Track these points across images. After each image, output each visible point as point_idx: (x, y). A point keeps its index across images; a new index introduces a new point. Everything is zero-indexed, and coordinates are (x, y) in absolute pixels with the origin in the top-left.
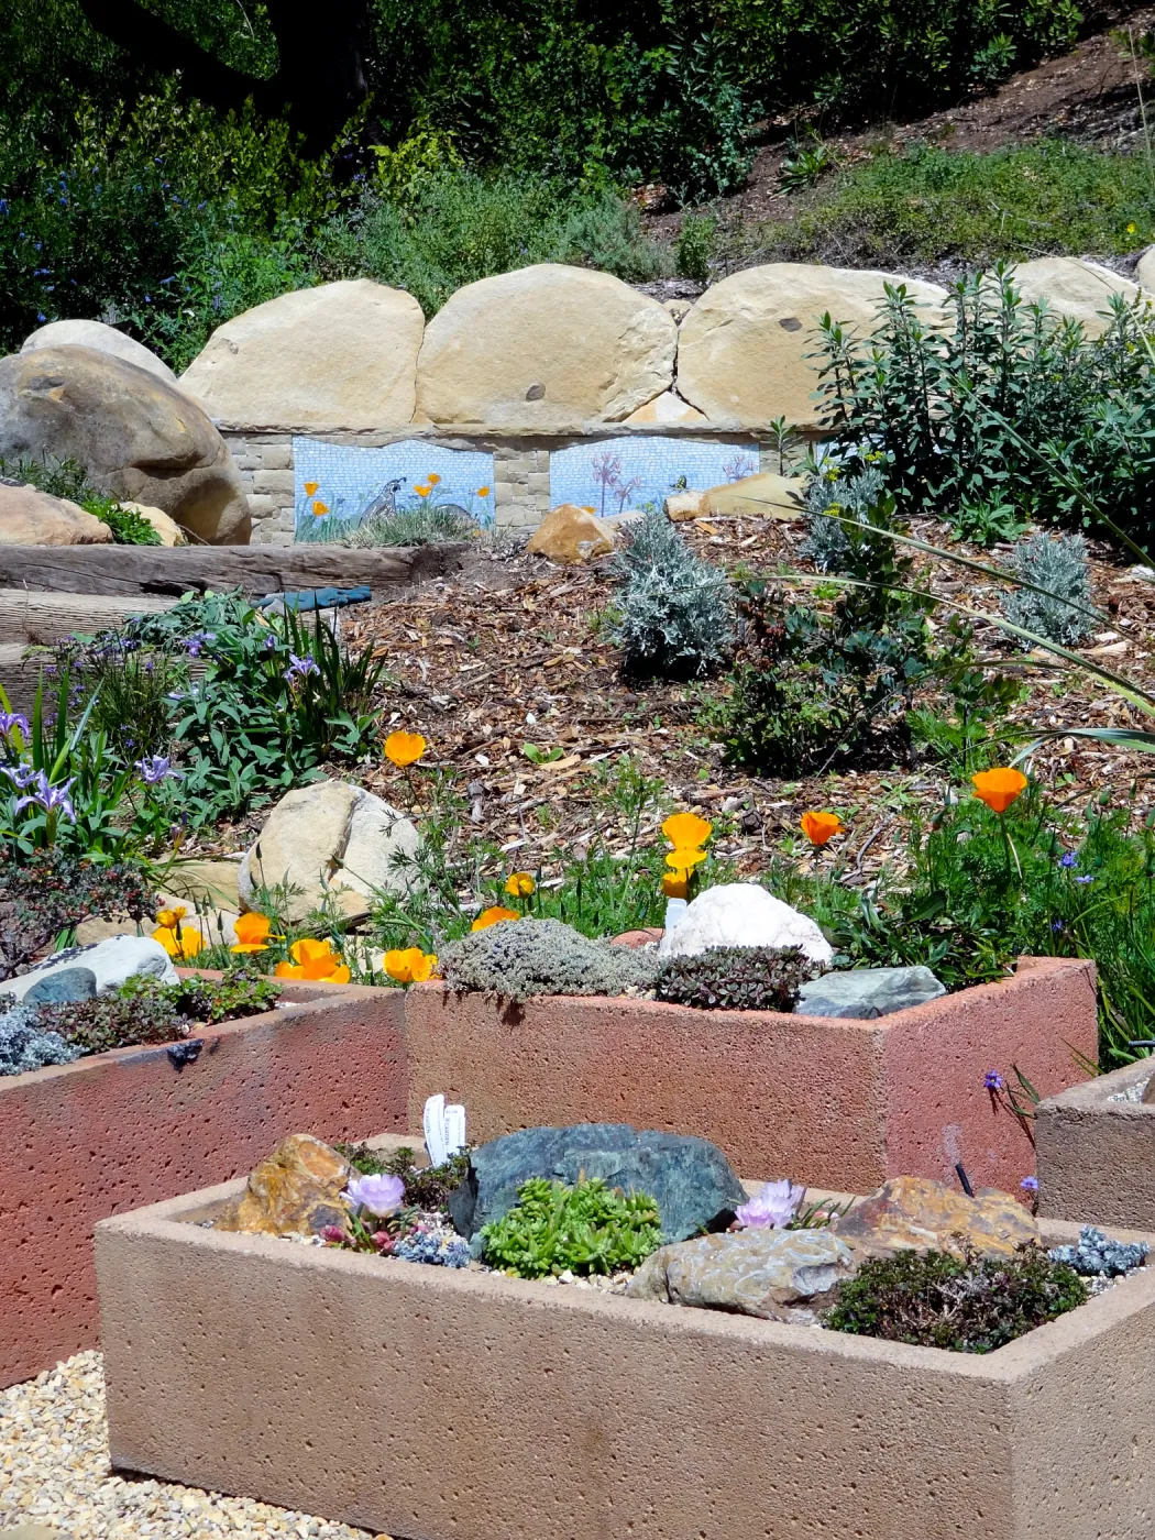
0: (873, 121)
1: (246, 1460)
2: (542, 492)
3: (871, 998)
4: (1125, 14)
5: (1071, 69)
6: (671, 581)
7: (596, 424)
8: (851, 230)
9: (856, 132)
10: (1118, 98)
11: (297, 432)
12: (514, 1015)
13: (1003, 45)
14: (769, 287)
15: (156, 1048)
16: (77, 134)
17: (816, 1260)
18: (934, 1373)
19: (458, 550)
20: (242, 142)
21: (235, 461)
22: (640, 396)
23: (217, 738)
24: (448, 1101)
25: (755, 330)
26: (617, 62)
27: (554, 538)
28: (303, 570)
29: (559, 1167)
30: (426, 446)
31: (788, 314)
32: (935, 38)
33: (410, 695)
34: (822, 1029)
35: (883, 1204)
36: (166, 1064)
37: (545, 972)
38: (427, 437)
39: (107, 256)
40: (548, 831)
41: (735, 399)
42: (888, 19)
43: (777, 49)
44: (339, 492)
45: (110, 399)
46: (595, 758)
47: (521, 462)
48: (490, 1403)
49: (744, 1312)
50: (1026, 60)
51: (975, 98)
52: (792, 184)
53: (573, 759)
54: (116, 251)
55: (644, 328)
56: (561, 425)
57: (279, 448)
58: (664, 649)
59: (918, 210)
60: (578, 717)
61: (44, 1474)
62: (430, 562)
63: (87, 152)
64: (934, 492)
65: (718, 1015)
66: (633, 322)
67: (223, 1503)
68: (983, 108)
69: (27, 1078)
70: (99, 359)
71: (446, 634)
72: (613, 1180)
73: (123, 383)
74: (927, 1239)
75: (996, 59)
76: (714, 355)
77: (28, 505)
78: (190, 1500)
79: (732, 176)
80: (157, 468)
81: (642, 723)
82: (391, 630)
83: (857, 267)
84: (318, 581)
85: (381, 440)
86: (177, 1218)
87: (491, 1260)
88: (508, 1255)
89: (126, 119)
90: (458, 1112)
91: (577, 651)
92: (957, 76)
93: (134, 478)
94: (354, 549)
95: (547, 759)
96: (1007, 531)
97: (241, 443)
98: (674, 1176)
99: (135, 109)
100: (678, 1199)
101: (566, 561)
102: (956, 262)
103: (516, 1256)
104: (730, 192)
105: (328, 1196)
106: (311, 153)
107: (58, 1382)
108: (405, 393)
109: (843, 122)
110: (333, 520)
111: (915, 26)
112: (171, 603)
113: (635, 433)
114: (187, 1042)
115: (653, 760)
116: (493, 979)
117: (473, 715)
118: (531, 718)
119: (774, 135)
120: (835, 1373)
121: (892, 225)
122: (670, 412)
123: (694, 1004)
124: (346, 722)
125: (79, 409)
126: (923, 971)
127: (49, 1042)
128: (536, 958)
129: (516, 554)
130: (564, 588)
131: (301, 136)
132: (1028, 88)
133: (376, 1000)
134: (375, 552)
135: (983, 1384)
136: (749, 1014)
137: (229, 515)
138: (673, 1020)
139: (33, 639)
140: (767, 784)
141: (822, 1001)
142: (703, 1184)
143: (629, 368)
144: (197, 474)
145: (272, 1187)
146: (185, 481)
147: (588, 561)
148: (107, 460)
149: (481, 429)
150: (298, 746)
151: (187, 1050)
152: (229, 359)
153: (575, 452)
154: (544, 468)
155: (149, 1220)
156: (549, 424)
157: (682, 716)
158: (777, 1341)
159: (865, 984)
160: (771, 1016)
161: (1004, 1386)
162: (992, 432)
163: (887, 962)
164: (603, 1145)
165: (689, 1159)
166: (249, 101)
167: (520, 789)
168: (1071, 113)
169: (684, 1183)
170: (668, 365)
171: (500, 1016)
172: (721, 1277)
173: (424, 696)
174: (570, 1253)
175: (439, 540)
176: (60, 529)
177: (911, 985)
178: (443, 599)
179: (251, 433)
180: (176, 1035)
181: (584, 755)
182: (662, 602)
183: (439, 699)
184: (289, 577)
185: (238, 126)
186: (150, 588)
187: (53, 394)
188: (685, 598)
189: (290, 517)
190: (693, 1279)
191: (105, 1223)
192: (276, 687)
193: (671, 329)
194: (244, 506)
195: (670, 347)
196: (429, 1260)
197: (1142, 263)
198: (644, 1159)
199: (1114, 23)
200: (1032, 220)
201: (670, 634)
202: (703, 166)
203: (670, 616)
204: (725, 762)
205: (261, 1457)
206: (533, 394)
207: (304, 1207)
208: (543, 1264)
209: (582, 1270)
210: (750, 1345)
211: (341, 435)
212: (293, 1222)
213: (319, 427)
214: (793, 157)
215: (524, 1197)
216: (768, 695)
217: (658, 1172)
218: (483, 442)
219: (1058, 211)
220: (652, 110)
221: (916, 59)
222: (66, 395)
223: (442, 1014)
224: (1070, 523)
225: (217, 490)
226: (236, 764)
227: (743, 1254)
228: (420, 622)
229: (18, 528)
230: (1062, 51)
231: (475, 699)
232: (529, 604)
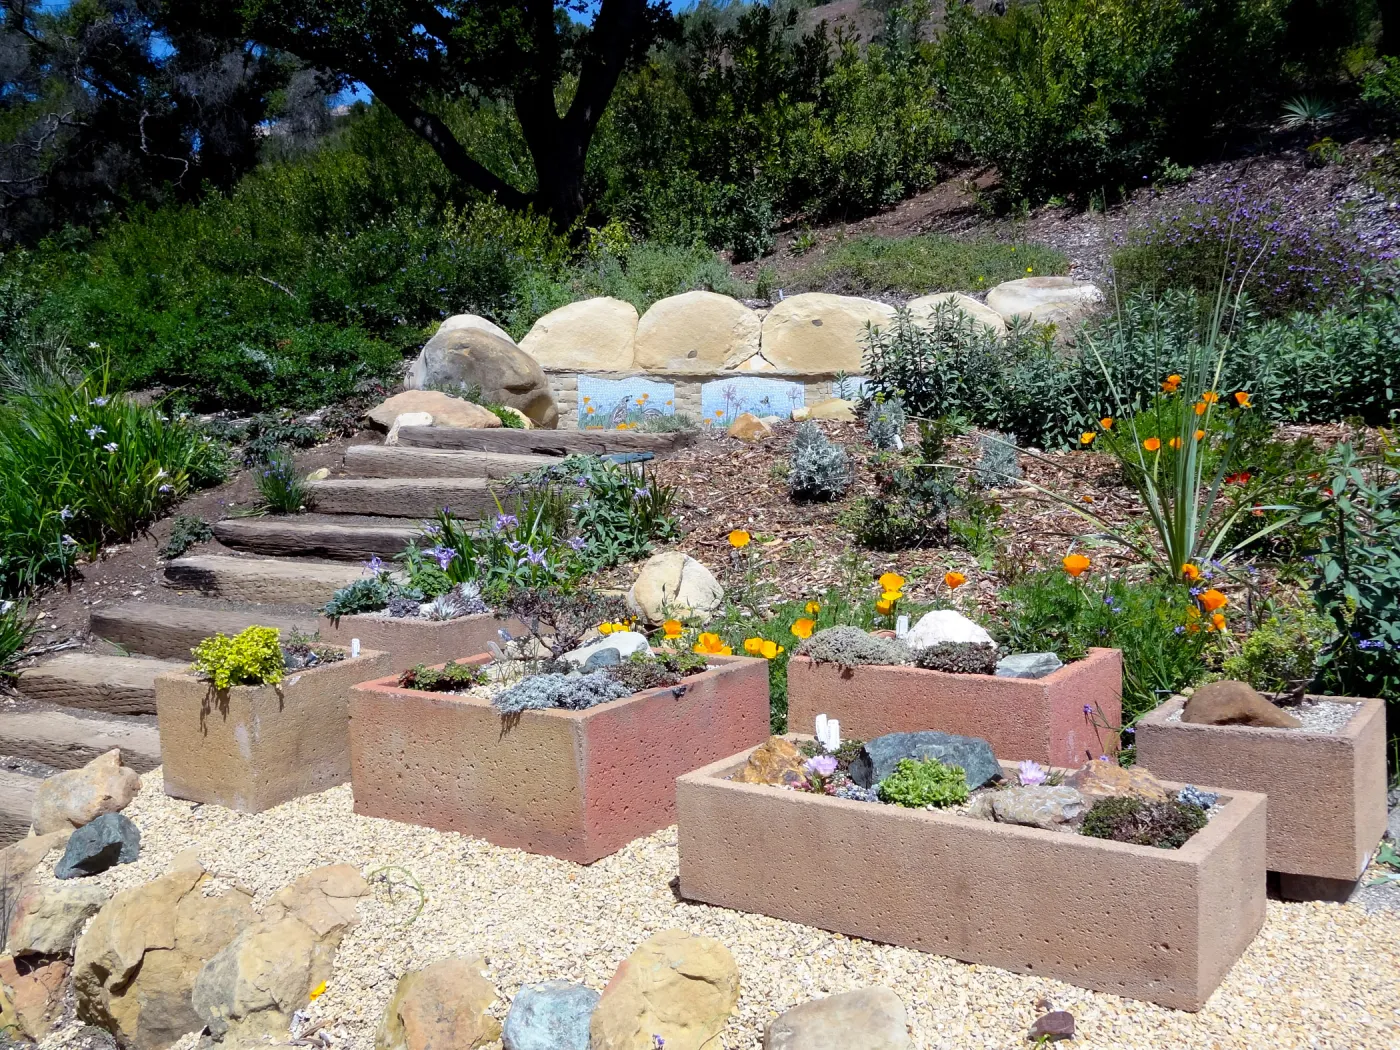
0: (833, 223)
1: (759, 896)
2: (697, 403)
3: (1030, 668)
4: (956, 172)
5: (931, 198)
6: (818, 453)
7: (720, 371)
8: (841, 277)
9: (826, 227)
10: (957, 214)
11: (580, 372)
12: (848, 674)
13: (898, 187)
14: (807, 304)
15: (665, 689)
16: (444, 220)
17: (1070, 801)
18: (1156, 859)
19: (694, 434)
20: (525, 225)
21: (553, 386)
22: (743, 357)
23: (600, 528)
24: (829, 718)
25: (800, 326)
26: (711, 190)
27: (742, 429)
28: (617, 443)
29: (914, 753)
30: (642, 380)
31: (816, 318)
32: (866, 182)
33: (688, 507)
34: (1016, 684)
35: (1087, 773)
36: (672, 697)
37: (863, 654)
38: (643, 375)
39: (473, 283)
40: (774, 577)
41: (789, 359)
42: (843, 172)
43: (786, 185)
44: (600, 401)
45: (493, 355)
46: (791, 541)
47: (688, 389)
48: (903, 869)
49: (1038, 826)
50: (909, 193)
51: (885, 212)
52: (796, 252)
53: (779, 541)
54: (478, 280)
55: (745, 323)
56: (709, 370)
57: (571, 380)
58: (815, 487)
59: (873, 267)
60: (775, 519)
61: (641, 901)
62: (683, 441)
63: (449, 230)
64: (923, 410)
65: (956, 676)
66: (740, 320)
67: (747, 916)
68: (889, 216)
69: (613, 705)
70: (487, 335)
71: (700, 477)
72: (944, 759)
73: (499, 347)
74: (1113, 791)
75: (895, 193)
76: (779, 337)
77: (463, 408)
78: (730, 915)
79: (765, 248)
80: (516, 390)
81: (810, 523)
82: (670, 474)
83: (844, 294)
84: (625, 449)
85: (621, 376)
86: (715, 775)
87: (885, 798)
88: (896, 796)
89: (468, 215)
90: (835, 724)
91: (766, 486)
92: (875, 200)
93: (504, 394)
94: (641, 433)
95: (766, 540)
96: (963, 429)
97: (553, 377)
98: (971, 757)
99: (473, 209)
100: (972, 769)
101: (748, 441)
102: (892, 294)
103: (902, 797)
104: (764, 255)
105: (792, 766)
106: (559, 232)
107: (629, 854)
108: (629, 353)
109: (819, 222)
110: (597, 416)
111: (855, 176)
112: (561, 460)
113: (744, 375)
114: (680, 686)
115: (820, 542)
116: (836, 657)
117: (721, 518)
118: (751, 520)
119: (784, 227)
120: (1100, 858)
121: (860, 274)
122: (757, 365)
123: (945, 670)
124: (661, 521)
125: (477, 359)
126: (1053, 655)
127: (617, 686)
128: (858, 646)
129: (722, 437)
130: (751, 454)
131: (555, 224)
132: (910, 207)
133: (757, 665)
134: (654, 435)
135: (1184, 864)
136: (974, 676)
137: (549, 413)
138: (935, 678)
139: (491, 477)
140: (880, 554)
141: (1007, 669)
142: (985, 762)
143: (738, 342)
144: (534, 392)
145: (762, 761)
146: (529, 396)
147: (759, 441)
148: (490, 385)
149: (669, 372)
150: (640, 532)
151: (681, 690)
152: (544, 335)
153: (714, 385)
154: (699, 391)
155: (701, 776)
156: (703, 370)
157: (828, 520)
158: (1068, 842)
159: (1026, 662)
160: (985, 677)
161: (1195, 866)
162: (952, 381)
163: (1030, 651)
164: (935, 742)
165: (978, 749)
166: (531, 205)
167: (756, 556)
168: (934, 221)
169: (976, 761)
170: (757, 342)
171: (840, 675)
172: (1024, 810)
173: (695, 508)
174: (931, 796)
175: (685, 430)
176: (479, 420)
177: (1048, 662)
178: (693, 459)
179: (558, 372)
180: (675, 683)
181: (785, 539)
182: (815, 463)
183: (703, 510)
184: (609, 447)
185: (524, 217)
186: (536, 451)
187: (465, 352)
188: (826, 461)
189: (576, 415)
190: (1010, 809)
191: (682, 778)
192: (626, 504)
193: (758, 324)
194: (556, 409)
195: (758, 333)
196: (857, 799)
197: (989, 296)
198: (956, 749)
199: (951, 177)
200: (930, 273)
201: (818, 480)
202: (752, 242)
203: (818, 470)
204: (856, 544)
205: (769, 894)
206: (691, 355)
207: (781, 771)
208: (917, 801)
209: (937, 804)
210: (1052, 844)
211: (601, 374)
212: (775, 778)
213: (590, 369)
214: (796, 239)
215: (901, 768)
216: (880, 510)
217: (963, 756)
218: (669, 378)
219: (940, 270)
220: (729, 212)
221: (856, 192)
222: (471, 353)
223: (808, 674)
224: (993, 425)
225: (544, 400)
226: (609, 541)
227: (1032, 798)
228: (684, 470)
229: (459, 419)
230: (925, 190)
231: (721, 509)
232: (735, 462)
